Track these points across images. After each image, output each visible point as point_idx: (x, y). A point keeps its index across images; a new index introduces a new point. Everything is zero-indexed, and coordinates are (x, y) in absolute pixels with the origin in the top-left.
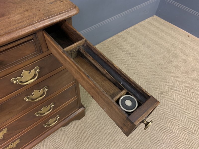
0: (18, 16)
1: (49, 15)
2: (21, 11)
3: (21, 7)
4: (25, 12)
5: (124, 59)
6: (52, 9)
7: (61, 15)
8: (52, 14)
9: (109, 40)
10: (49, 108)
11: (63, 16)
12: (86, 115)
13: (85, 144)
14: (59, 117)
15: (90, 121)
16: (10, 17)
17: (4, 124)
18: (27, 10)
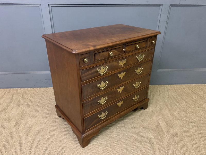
9: (186, 85)
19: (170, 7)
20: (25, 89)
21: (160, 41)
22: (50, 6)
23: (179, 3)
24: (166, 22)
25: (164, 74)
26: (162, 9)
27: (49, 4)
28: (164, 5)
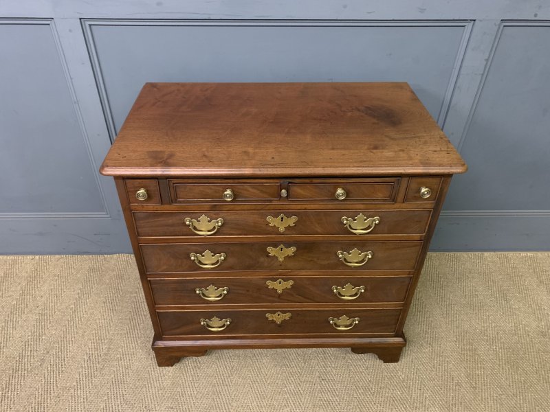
0: (391, 153)
1: (427, 164)
2: (396, 149)
3: (398, 145)
4: (401, 150)
5: (544, 309)
6: (433, 157)
7: (441, 168)
8: (430, 164)
9: (523, 254)
10: (354, 293)
11: (442, 169)
12: (399, 363)
13: (375, 406)
14: (357, 322)
15: (403, 376)
16: (382, 152)
17: (296, 273)
18: (403, 151)
19: (500, 25)
20: (37, 257)
21: (452, 134)
22: (88, 23)
23: (536, 15)
24: (483, 75)
25: (458, 224)
26: (473, 34)
27: (80, 19)
28: (481, 21)
